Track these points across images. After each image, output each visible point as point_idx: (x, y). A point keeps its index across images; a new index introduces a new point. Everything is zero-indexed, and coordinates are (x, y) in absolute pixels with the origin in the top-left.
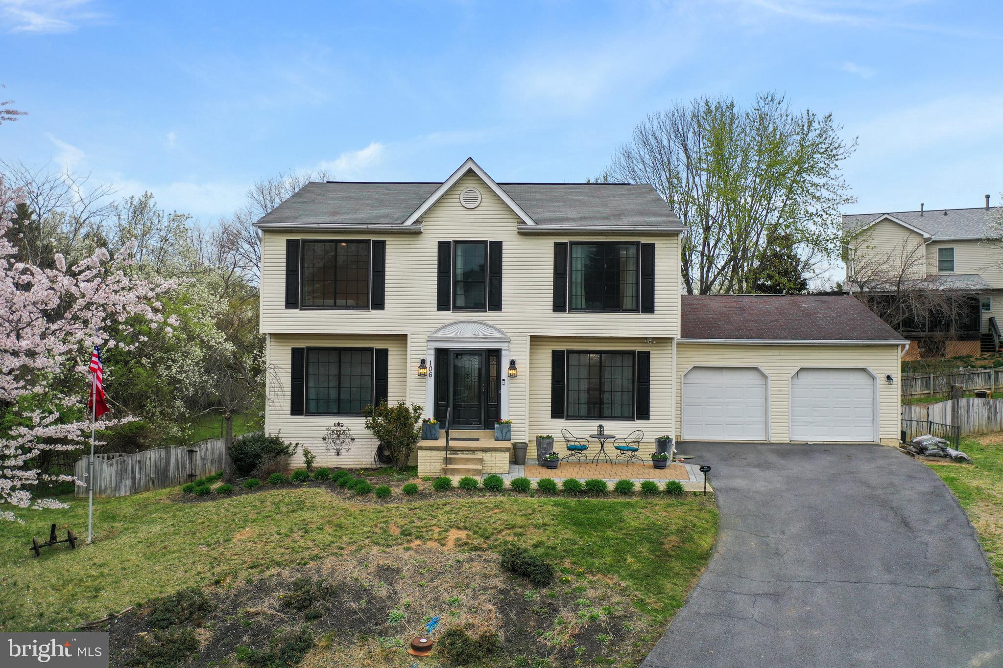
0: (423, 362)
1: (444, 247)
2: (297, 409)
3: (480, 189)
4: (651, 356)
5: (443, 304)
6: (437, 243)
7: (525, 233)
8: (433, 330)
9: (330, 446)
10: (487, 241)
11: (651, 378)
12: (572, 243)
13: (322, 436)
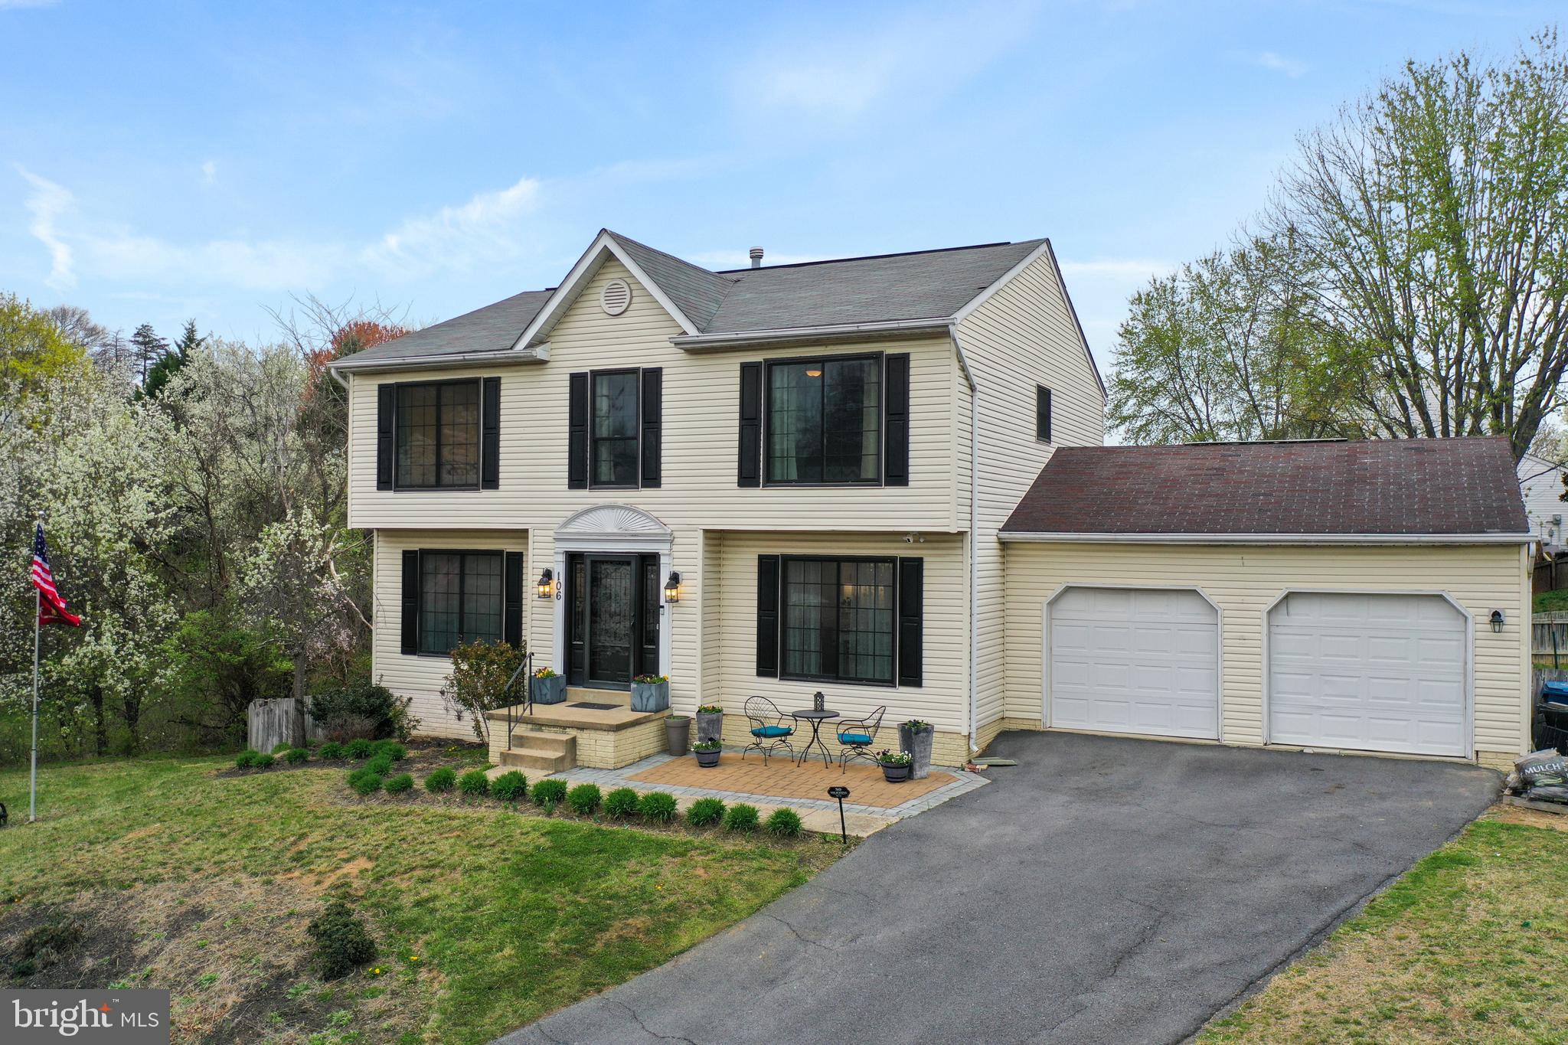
1: (577, 381)
3: (629, 280)
4: (926, 565)
5: (577, 480)
6: (568, 377)
8: (561, 521)
9: (449, 705)
10: (638, 369)
12: (771, 364)
13: (439, 688)
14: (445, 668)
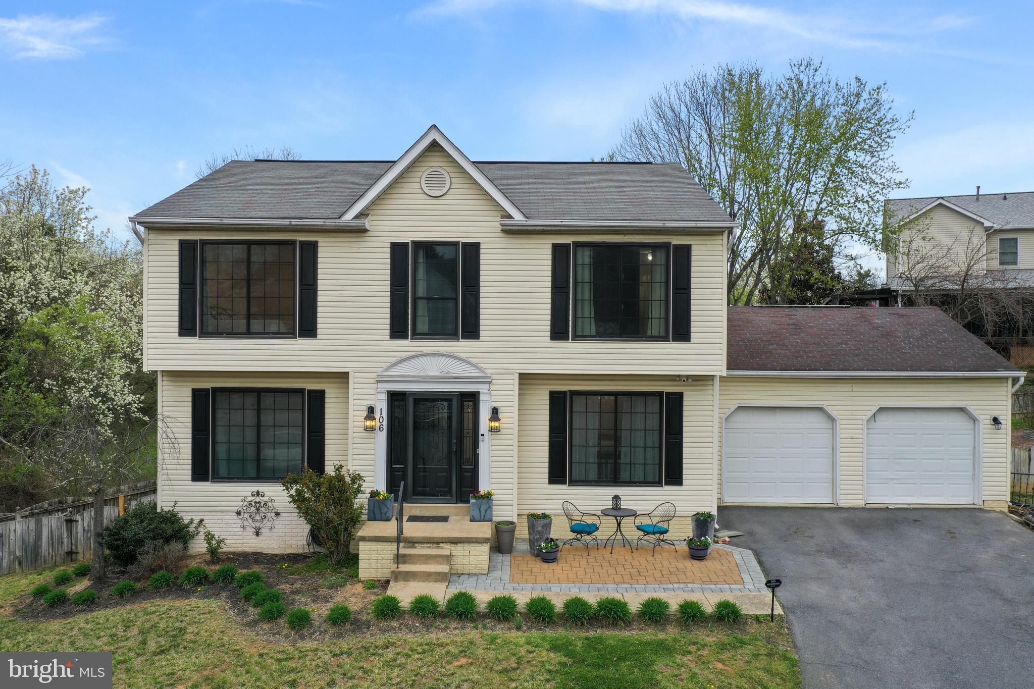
0: (371, 410)
1: (398, 251)
2: (200, 472)
3: (448, 169)
4: (685, 398)
5: (398, 330)
6: (389, 245)
7: (512, 232)
8: (385, 365)
9: (246, 523)
10: (458, 243)
11: (685, 429)
12: (577, 245)
13: (236, 509)
14: (242, 491)
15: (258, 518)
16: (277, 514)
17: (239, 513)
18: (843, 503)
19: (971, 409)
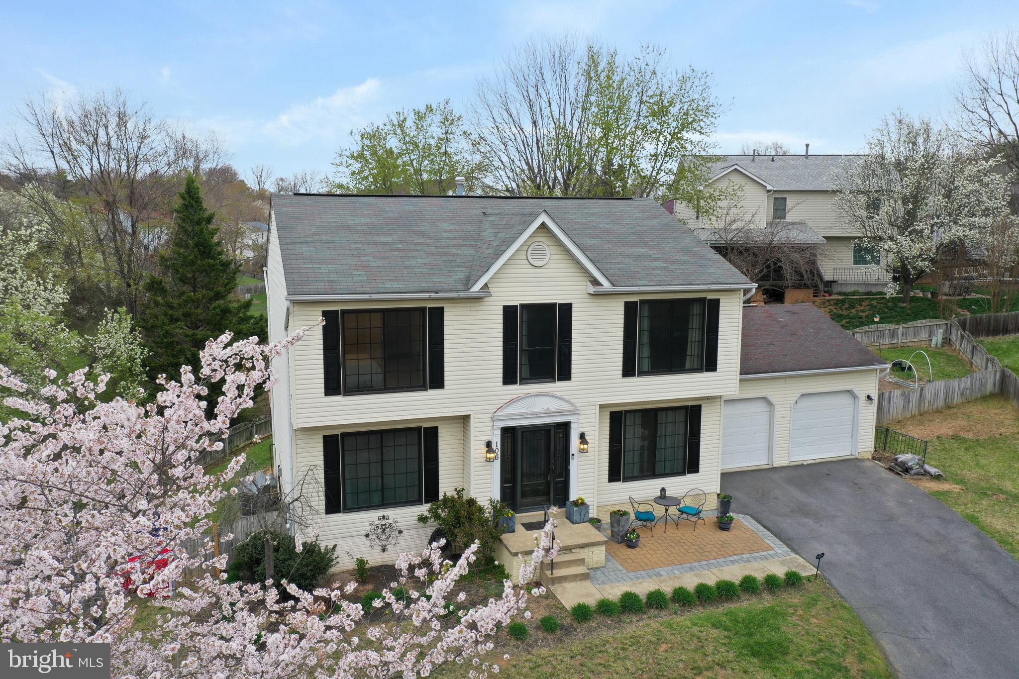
0: (489, 444)
1: (509, 313)
2: (333, 506)
3: (548, 243)
4: (703, 409)
5: (509, 378)
6: (502, 308)
7: (599, 295)
8: (497, 407)
9: (374, 543)
10: (555, 304)
11: (702, 432)
12: (642, 302)
13: (365, 533)
14: (368, 518)
15: (384, 537)
16: (400, 532)
17: (367, 536)
18: (777, 464)
19: (855, 390)
